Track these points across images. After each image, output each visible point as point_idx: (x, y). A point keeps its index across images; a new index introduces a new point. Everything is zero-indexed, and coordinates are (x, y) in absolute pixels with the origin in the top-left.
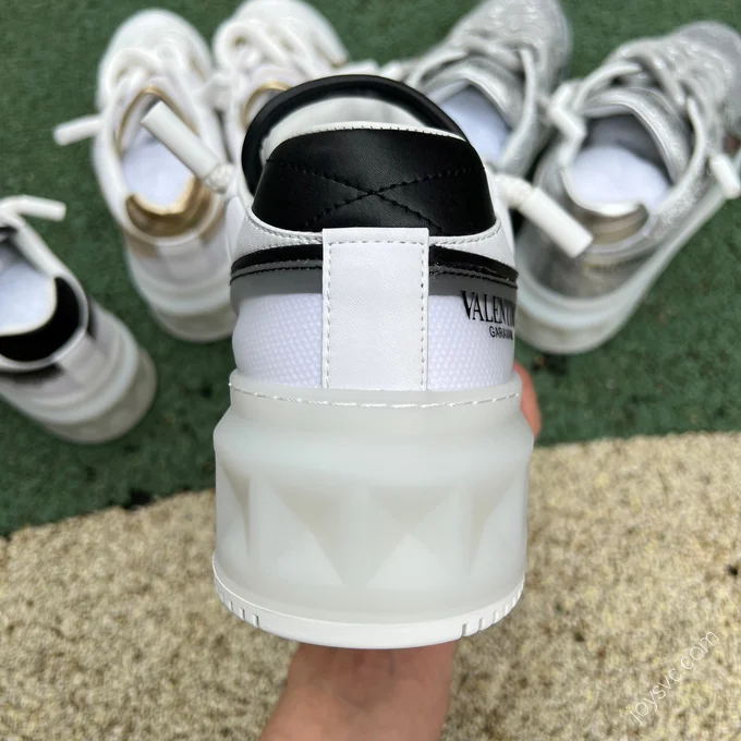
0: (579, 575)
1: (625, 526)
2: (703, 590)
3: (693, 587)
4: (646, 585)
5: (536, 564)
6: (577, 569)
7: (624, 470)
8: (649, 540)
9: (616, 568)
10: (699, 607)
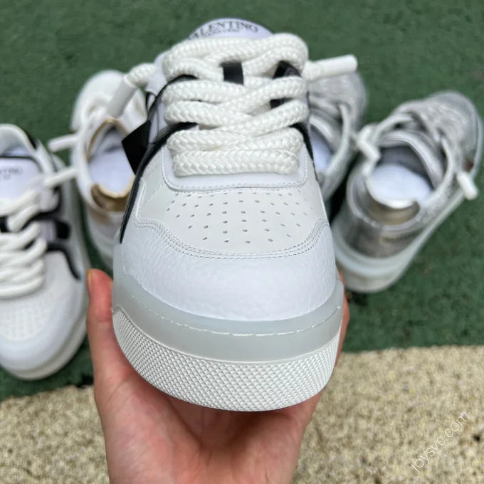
0: (377, 439)
1: (406, 407)
2: (458, 451)
3: (452, 449)
4: (421, 447)
5: (349, 431)
6: (375, 435)
7: (405, 369)
8: (422, 417)
9: (401, 435)
10: (456, 463)
